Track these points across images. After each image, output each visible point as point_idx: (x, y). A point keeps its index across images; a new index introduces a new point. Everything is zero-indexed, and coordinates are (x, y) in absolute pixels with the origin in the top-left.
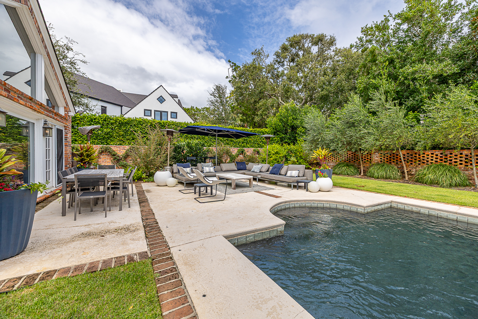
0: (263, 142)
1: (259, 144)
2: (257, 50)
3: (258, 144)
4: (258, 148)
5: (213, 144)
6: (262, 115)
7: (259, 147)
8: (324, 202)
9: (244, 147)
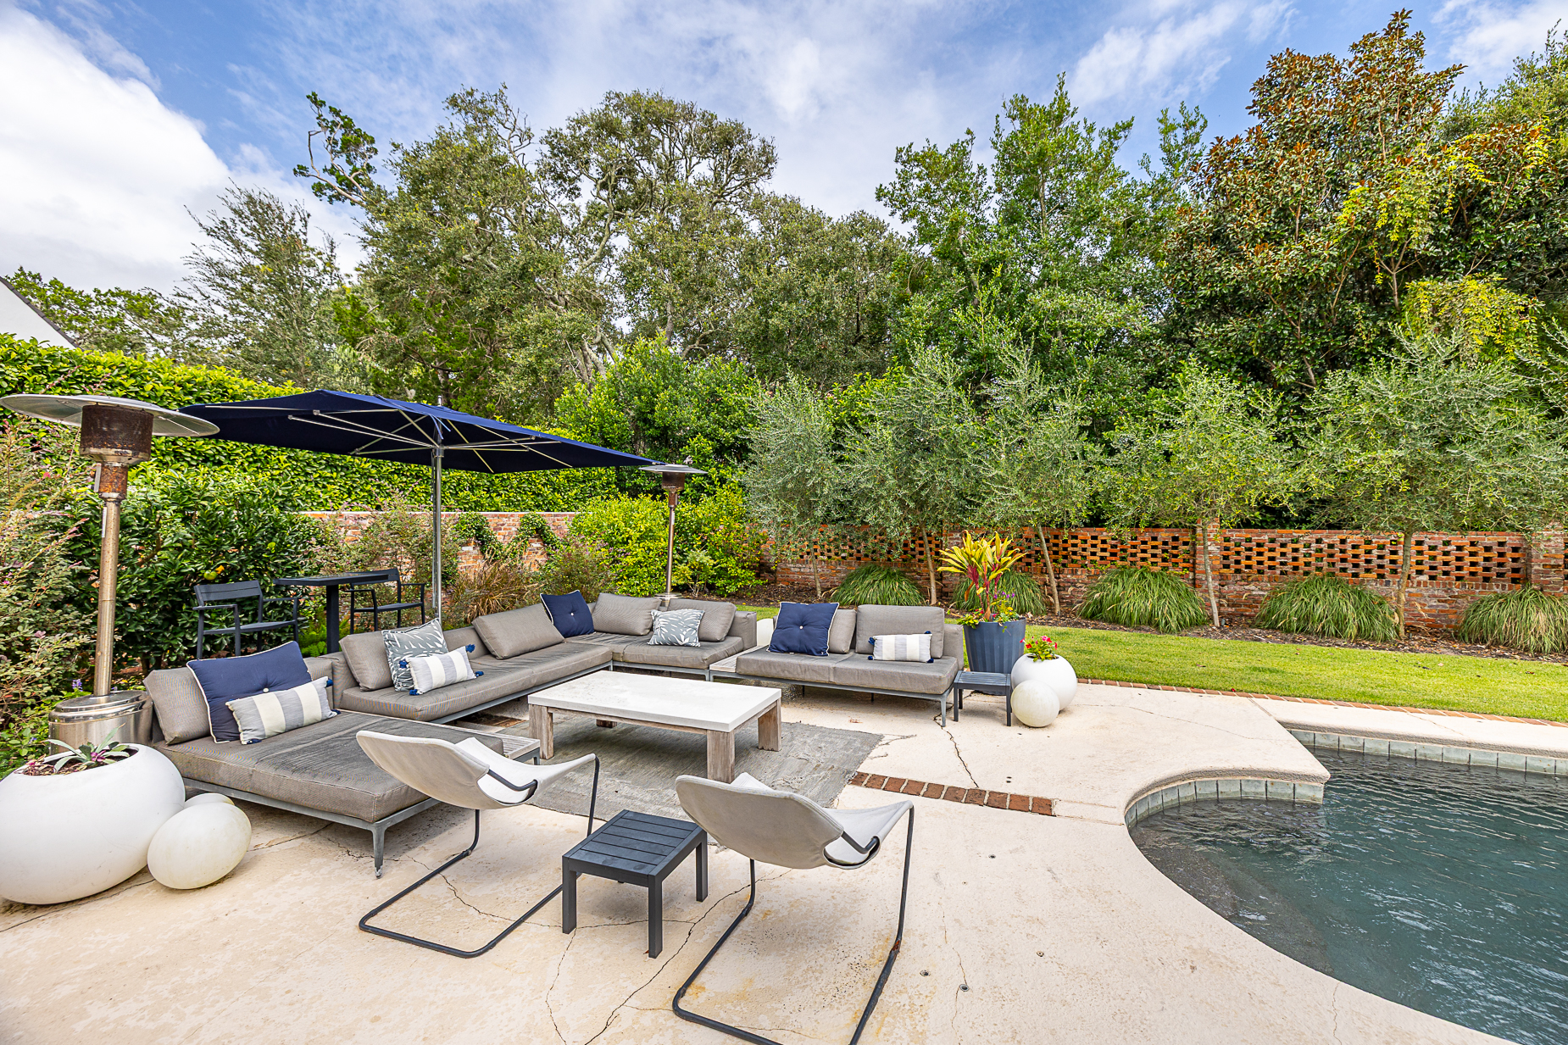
0: (552, 483)
1: (538, 495)
2: (478, 96)
3: (534, 493)
4: (538, 512)
5: (317, 491)
6: (534, 372)
7: (538, 506)
8: (1179, 783)
9: (478, 505)
